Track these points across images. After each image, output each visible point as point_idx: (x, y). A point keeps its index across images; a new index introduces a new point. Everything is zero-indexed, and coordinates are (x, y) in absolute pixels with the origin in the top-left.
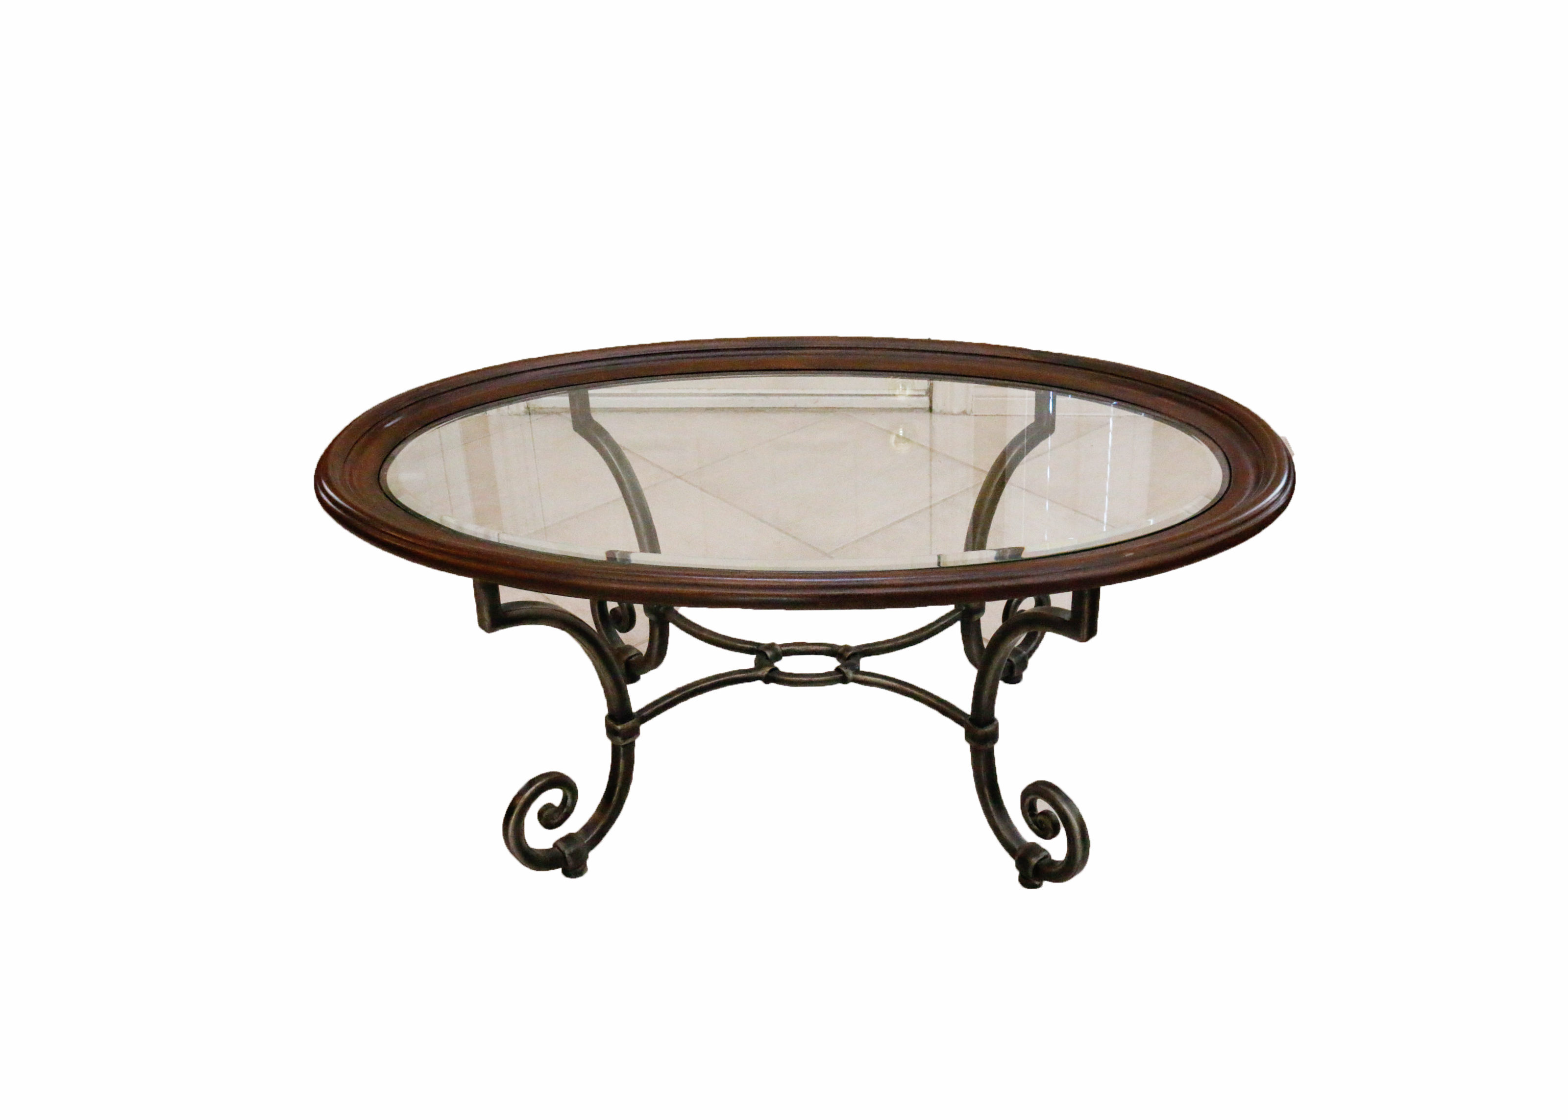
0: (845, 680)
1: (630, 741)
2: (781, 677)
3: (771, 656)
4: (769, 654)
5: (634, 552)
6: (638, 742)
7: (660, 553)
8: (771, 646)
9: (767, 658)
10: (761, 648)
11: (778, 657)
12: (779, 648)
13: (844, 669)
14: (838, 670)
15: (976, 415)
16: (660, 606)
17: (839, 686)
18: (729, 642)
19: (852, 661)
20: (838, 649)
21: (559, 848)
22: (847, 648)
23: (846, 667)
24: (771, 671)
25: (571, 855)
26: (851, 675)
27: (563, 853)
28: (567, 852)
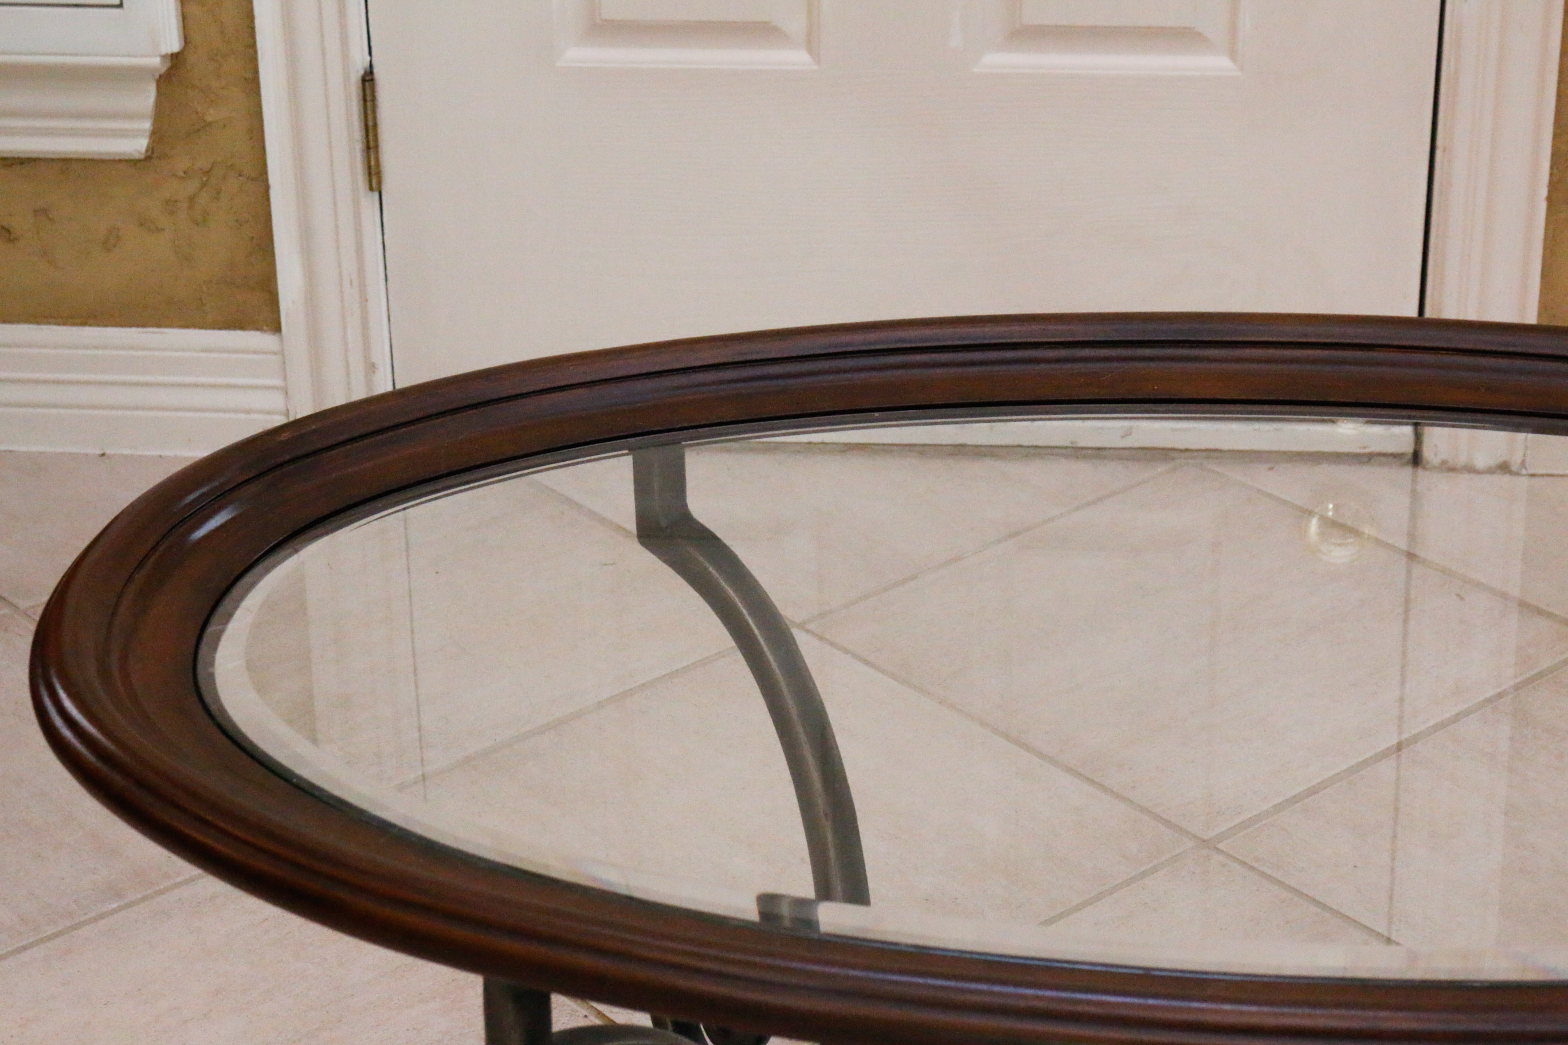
15: (1533, 475)
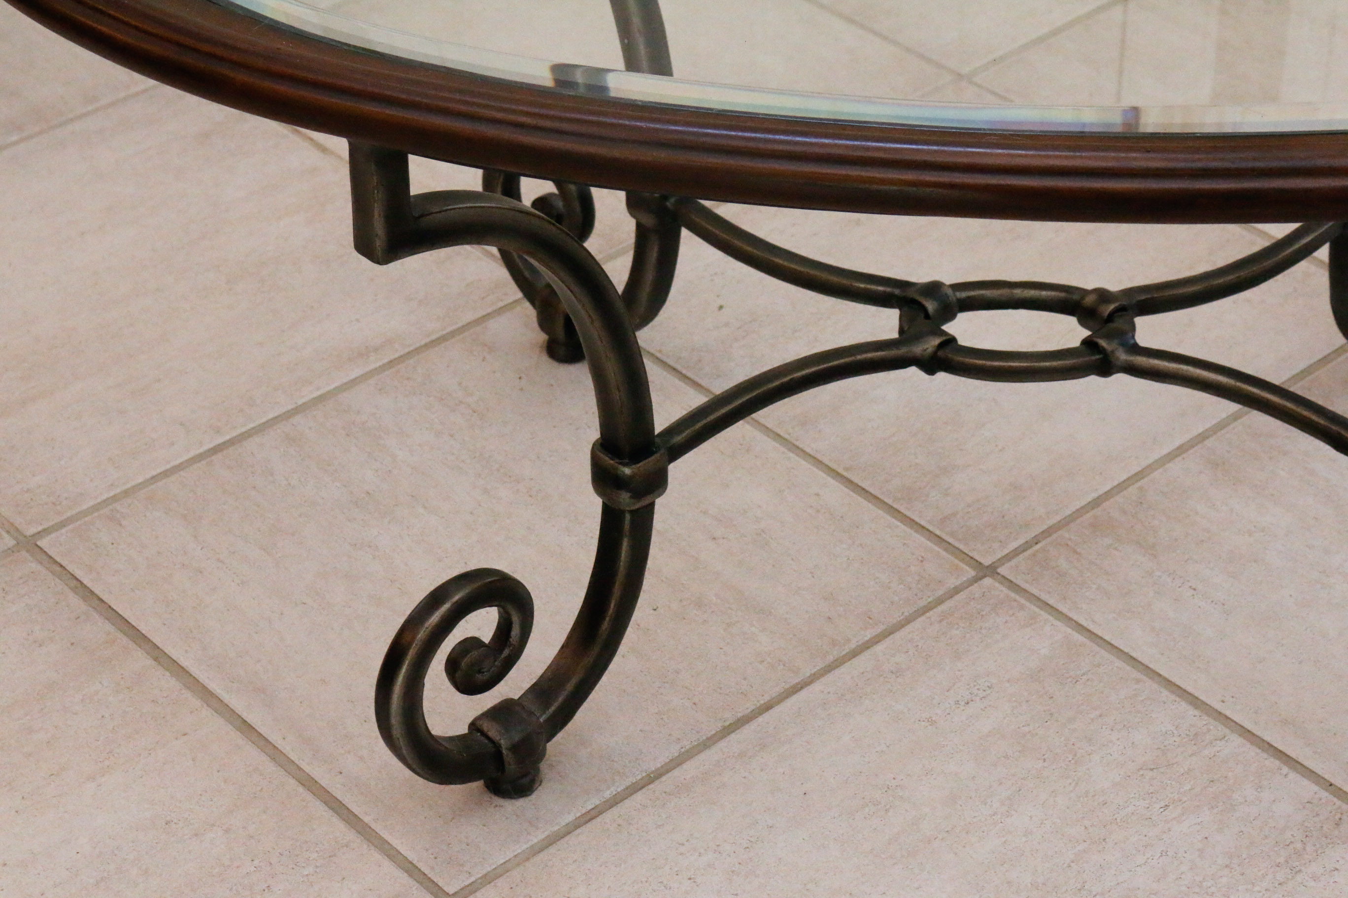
0: (1105, 368)
1: (645, 502)
2: (959, 358)
3: (936, 311)
4: (931, 306)
5: (613, 70)
6: (661, 503)
7: (670, 74)
8: (933, 289)
9: (927, 316)
10: (911, 293)
11: (949, 312)
12: (950, 292)
13: (1103, 343)
14: (1087, 343)
16: (665, 198)
17: (1093, 380)
18: (834, 279)
19: (1118, 324)
20: (1083, 298)
21: (483, 734)
22: (1103, 295)
23: (1109, 337)
24: (941, 346)
25: (515, 748)
26: (1123, 356)
27: (497, 746)
28: (504, 743)
